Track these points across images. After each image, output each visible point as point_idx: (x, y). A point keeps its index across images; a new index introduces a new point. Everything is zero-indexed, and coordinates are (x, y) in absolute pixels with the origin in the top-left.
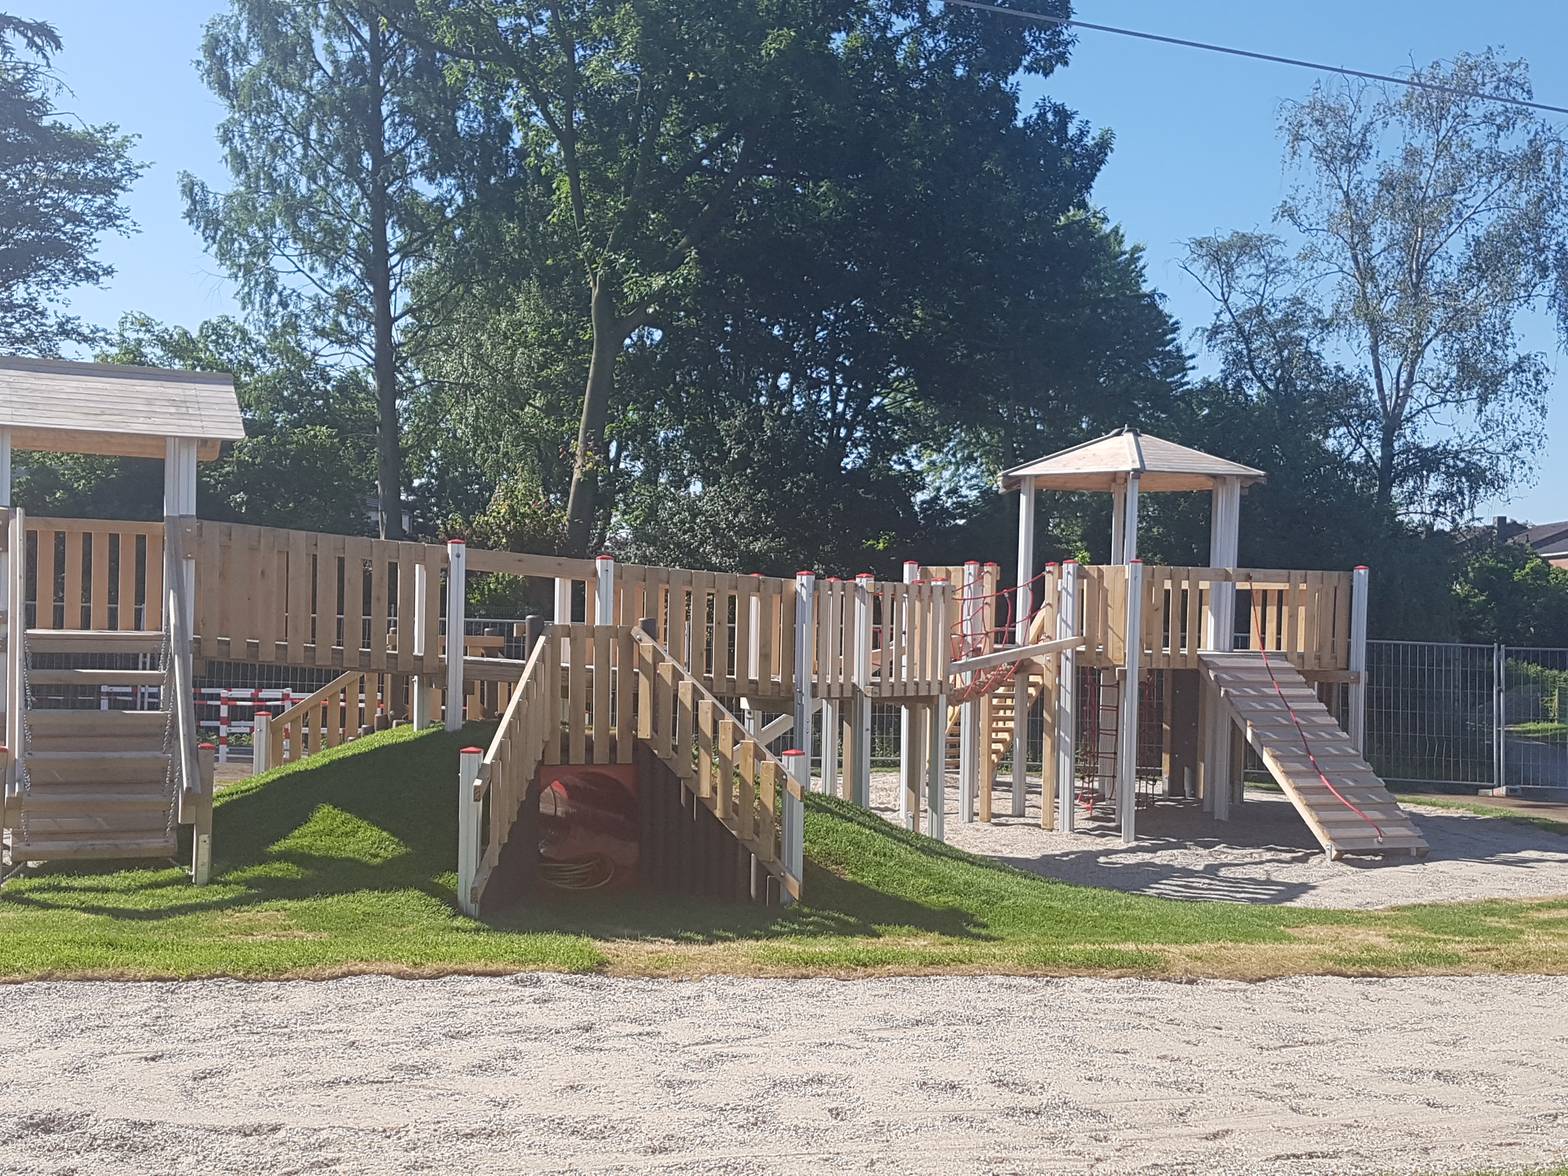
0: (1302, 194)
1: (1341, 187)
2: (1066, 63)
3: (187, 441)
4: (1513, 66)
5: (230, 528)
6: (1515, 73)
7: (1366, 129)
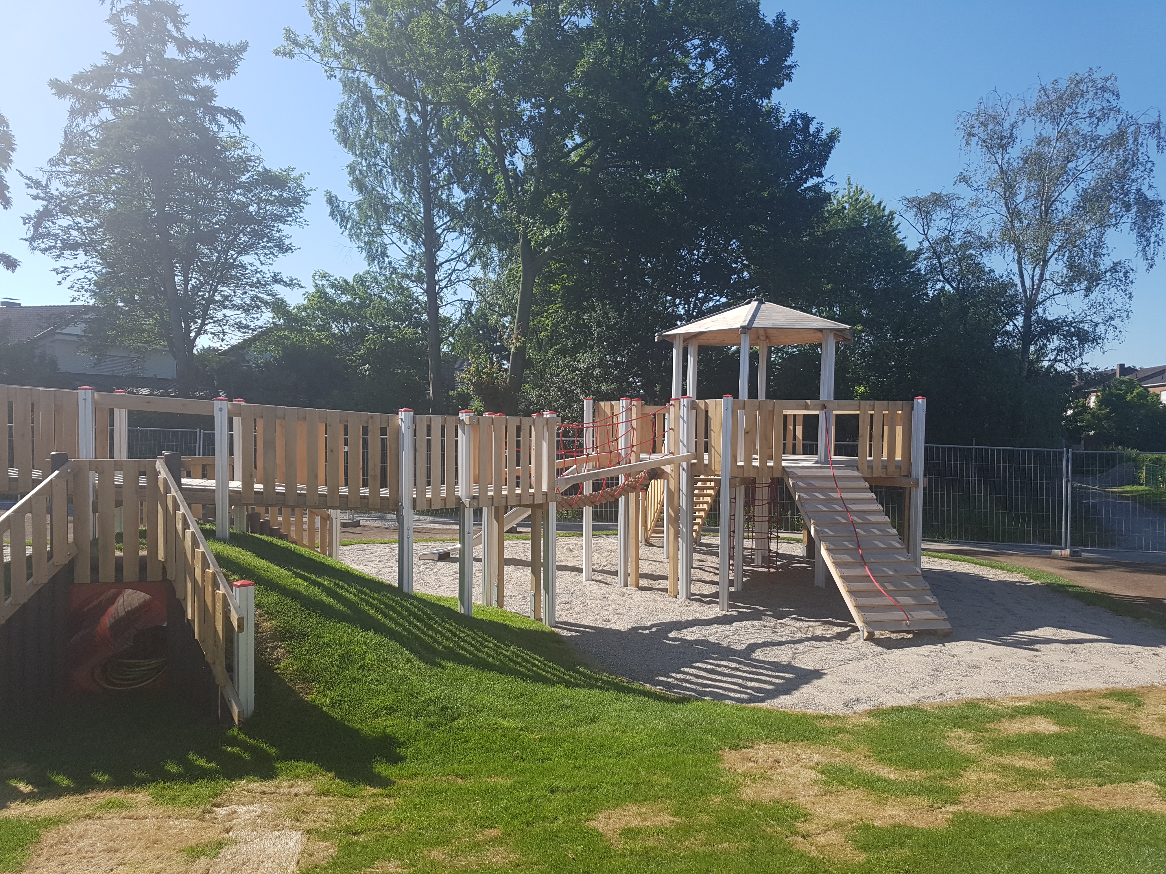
0: (972, 168)
1: (997, 163)
4: (1106, 80)
6: (1108, 84)
7: (1013, 127)
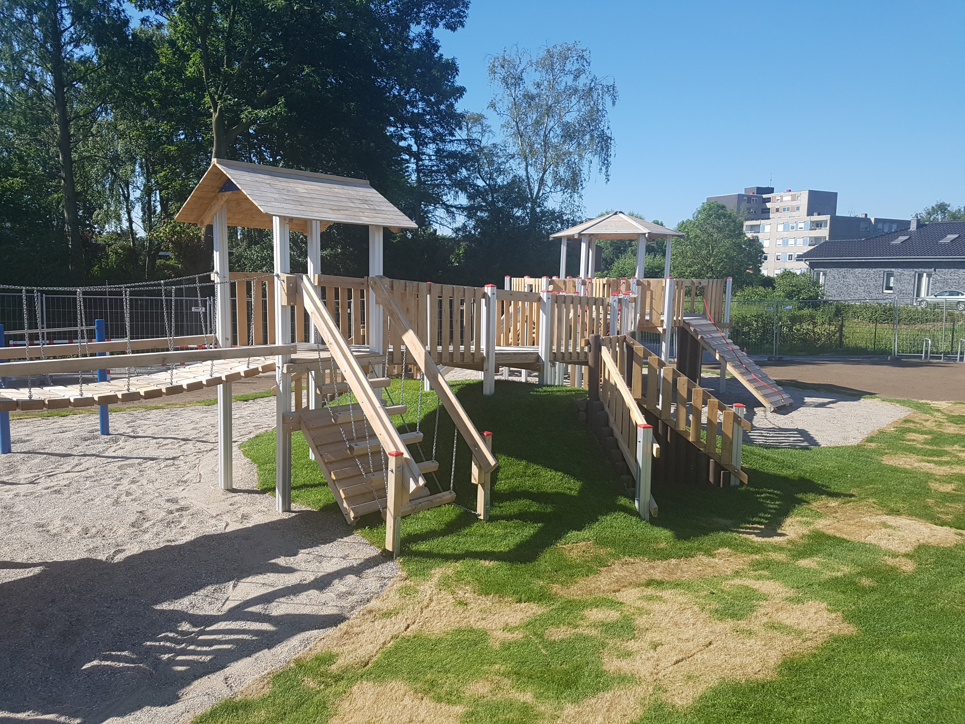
0: (497, 99)
1: (512, 96)
2: (463, 26)
3: (378, 226)
4: (583, 51)
5: (392, 282)
6: (584, 53)
7: (522, 71)
